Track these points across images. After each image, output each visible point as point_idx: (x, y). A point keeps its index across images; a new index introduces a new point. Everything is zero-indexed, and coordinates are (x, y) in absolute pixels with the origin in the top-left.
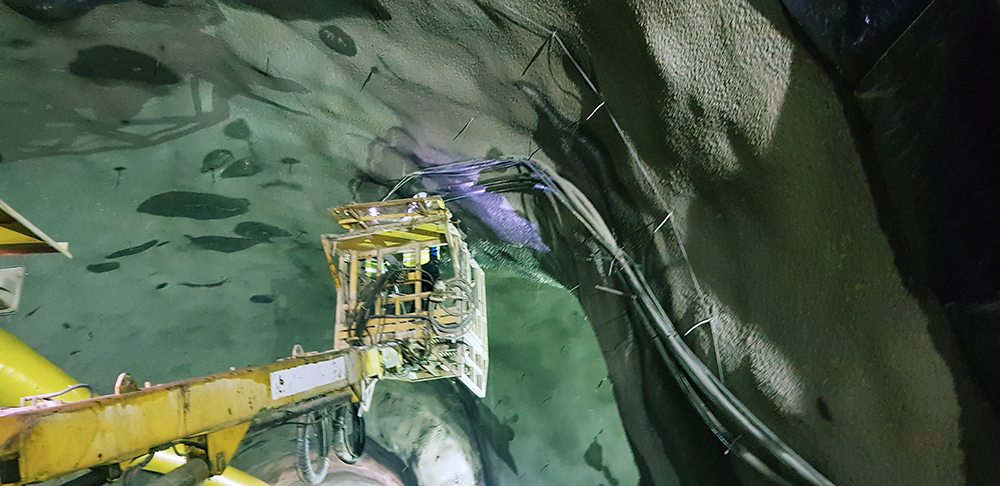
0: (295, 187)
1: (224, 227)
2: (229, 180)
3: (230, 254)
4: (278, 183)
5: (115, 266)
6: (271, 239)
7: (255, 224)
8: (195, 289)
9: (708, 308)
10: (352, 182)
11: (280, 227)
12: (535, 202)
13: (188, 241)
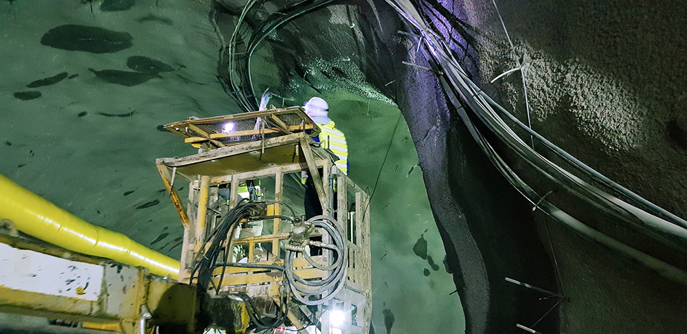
0: (167, 21)
1: (117, 61)
2: (108, 14)
3: (130, 88)
4: (151, 18)
5: (38, 95)
6: (160, 74)
7: (143, 58)
8: (111, 118)
9: (518, 58)
10: (211, 14)
11: (163, 62)
12: (359, 12)
13: (93, 75)
